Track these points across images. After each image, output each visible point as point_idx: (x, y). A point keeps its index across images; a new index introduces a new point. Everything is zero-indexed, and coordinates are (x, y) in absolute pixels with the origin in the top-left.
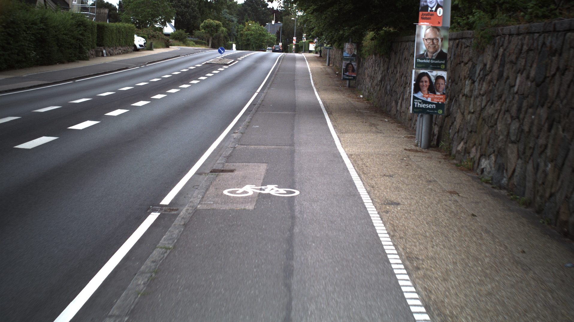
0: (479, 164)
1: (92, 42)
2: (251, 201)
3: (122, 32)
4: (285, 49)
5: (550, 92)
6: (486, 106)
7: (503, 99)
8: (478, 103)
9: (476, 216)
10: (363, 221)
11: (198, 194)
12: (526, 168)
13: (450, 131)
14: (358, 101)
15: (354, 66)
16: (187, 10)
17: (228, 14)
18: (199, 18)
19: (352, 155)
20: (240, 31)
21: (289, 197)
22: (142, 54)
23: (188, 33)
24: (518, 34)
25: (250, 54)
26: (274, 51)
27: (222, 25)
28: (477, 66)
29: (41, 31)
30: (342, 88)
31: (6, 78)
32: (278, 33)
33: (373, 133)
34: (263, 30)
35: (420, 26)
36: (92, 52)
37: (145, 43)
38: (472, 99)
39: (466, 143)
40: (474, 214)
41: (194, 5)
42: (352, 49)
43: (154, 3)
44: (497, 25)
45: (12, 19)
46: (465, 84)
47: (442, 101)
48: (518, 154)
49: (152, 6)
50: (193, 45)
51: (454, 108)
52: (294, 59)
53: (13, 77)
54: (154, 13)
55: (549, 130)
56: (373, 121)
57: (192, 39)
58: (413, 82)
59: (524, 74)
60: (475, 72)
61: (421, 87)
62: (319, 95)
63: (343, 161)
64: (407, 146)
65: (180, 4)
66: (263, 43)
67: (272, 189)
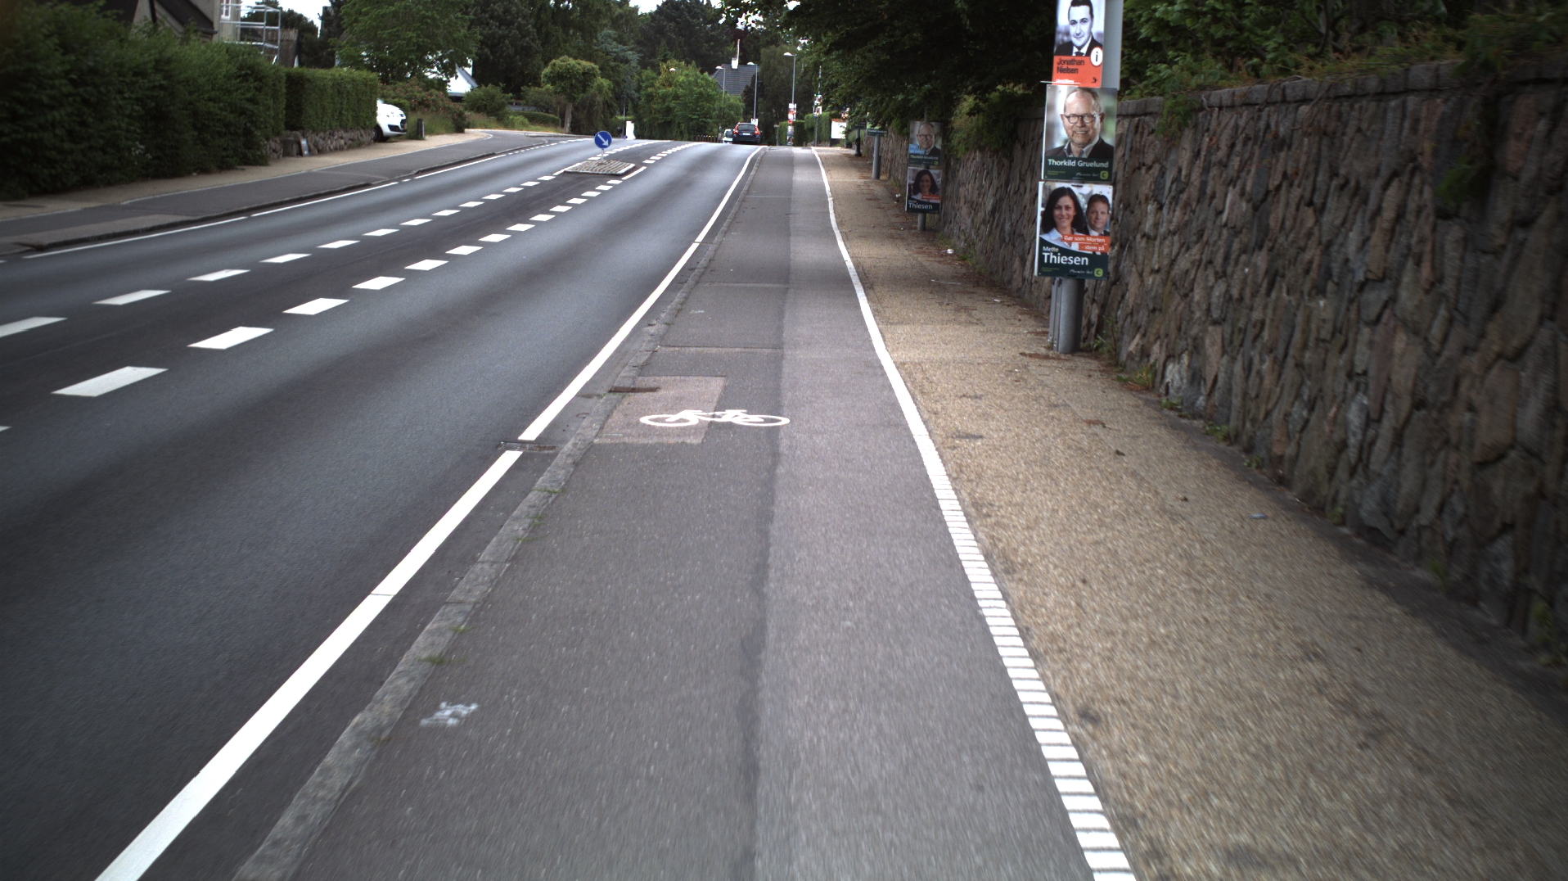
0: (1163, 376)
1: (274, 118)
2: (695, 433)
3: (348, 92)
4: (768, 136)
5: (1272, 223)
6: (1178, 254)
7: (1205, 238)
8: (1166, 251)
9: (1123, 454)
10: (905, 460)
11: (592, 422)
12: (1232, 371)
13: (1119, 313)
14: (940, 262)
15: (935, 177)
16: (507, 32)
17: (614, 43)
18: (537, 52)
19: (904, 364)
20: (647, 87)
21: (769, 427)
22: (394, 149)
23: (511, 95)
24: (1232, 107)
25: (674, 150)
26: (739, 140)
27: (599, 72)
28: (1168, 173)
29: (156, 94)
30: (906, 231)
31: (85, 209)
32: (748, 93)
33: (960, 323)
34: (708, 84)
35: (1054, 88)
36: (273, 144)
37: (403, 122)
38: (1157, 243)
39: (1144, 335)
40: (1120, 450)
41: (524, 17)
42: (931, 136)
43: (424, 17)
44: (1201, 88)
45: (91, 64)
46: (1146, 213)
47: (1102, 249)
48: (1223, 346)
49: (419, 24)
50: (523, 126)
51: (1125, 264)
52: (790, 163)
53: (101, 207)
54: (423, 42)
55: (1268, 294)
56: (965, 301)
57: (520, 109)
58: (1040, 209)
59: (1238, 188)
60: (1164, 188)
61: (1057, 220)
62: (847, 249)
63: (884, 374)
64: (1030, 349)
65: (487, 15)
66: (709, 120)
67: (736, 416)
